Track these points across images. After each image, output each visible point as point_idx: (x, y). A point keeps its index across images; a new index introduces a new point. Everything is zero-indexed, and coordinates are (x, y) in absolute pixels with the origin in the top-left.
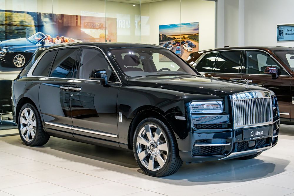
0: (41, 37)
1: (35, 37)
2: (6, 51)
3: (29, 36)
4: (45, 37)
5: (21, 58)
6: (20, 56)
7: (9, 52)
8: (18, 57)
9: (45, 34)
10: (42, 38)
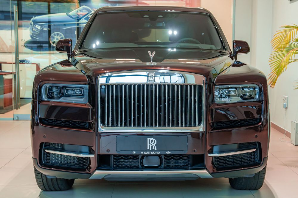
0: (85, 12)
1: (78, 12)
2: (41, 28)
3: (69, 10)
4: (91, 11)
5: (60, 36)
6: (58, 34)
7: (44, 29)
8: (55, 35)
9: (92, 8)
10: (87, 13)
